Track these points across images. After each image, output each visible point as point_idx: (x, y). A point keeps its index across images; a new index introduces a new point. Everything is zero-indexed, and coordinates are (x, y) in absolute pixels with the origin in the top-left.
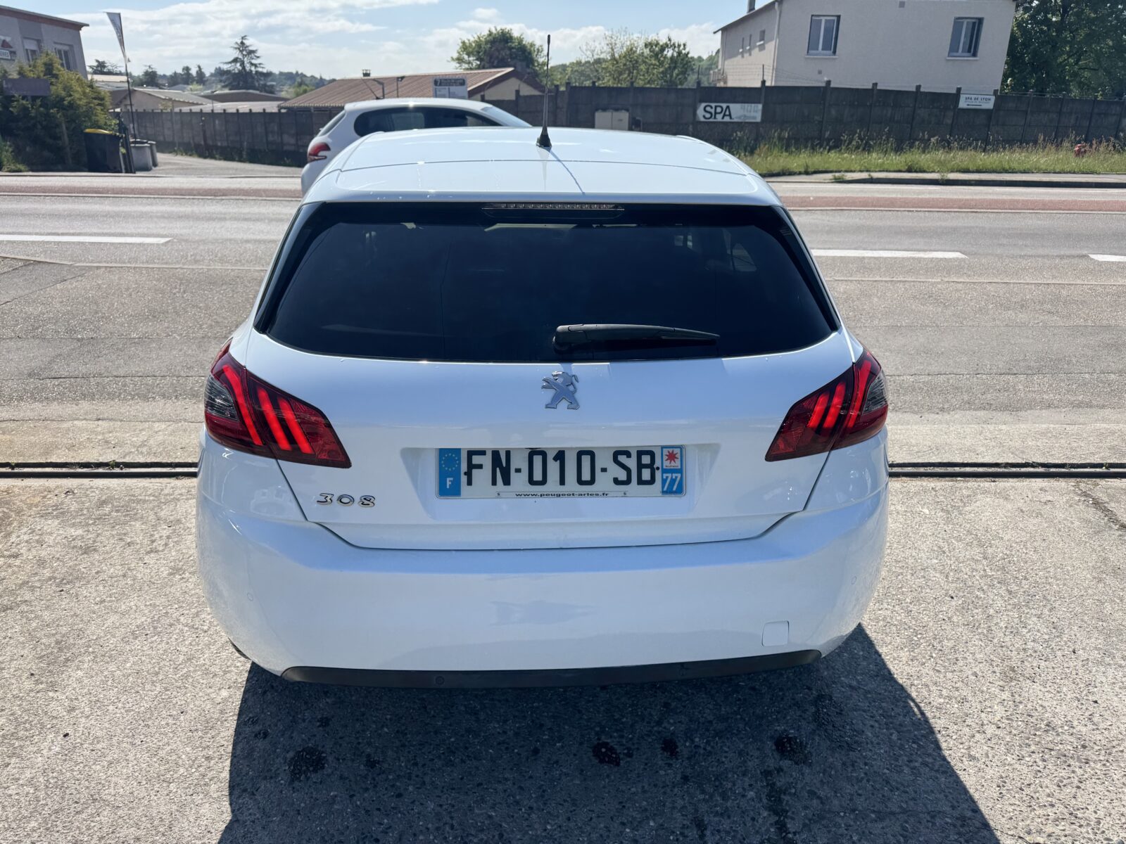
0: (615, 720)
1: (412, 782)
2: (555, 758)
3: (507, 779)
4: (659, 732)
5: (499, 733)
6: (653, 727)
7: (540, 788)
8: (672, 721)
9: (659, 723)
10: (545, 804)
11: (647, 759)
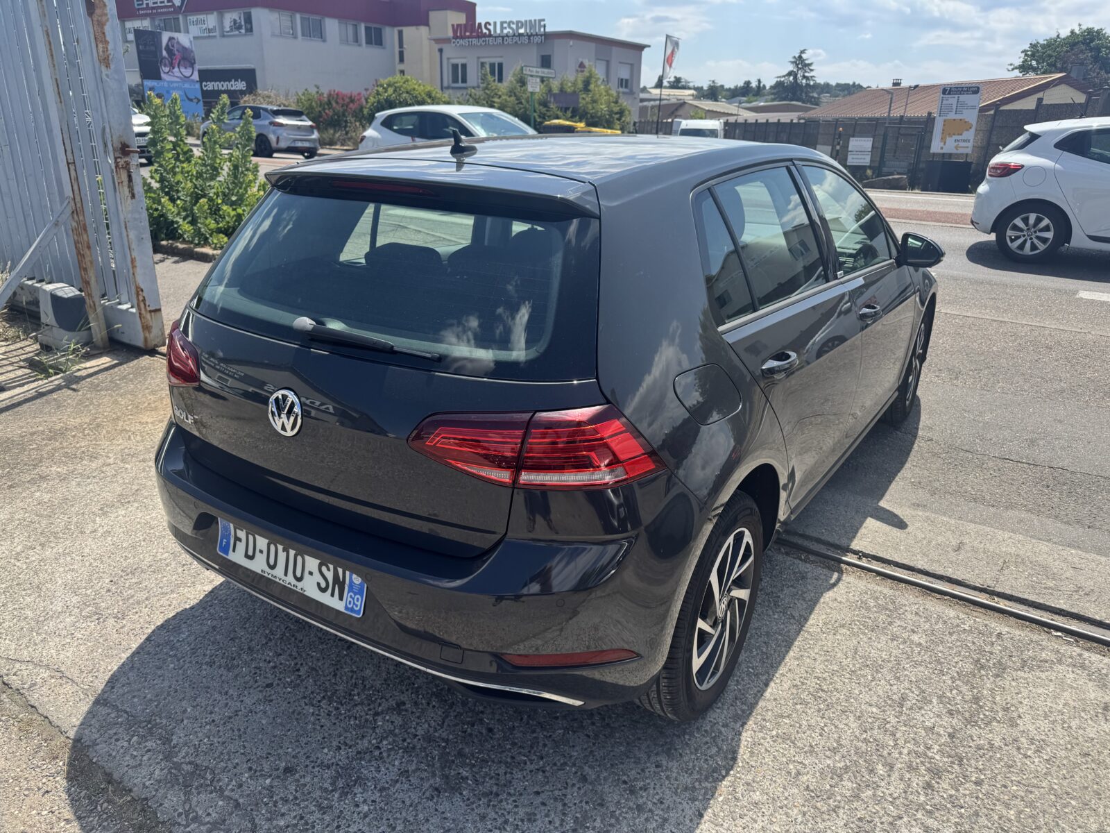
0: (350, 695)
1: (177, 663)
2: (274, 697)
3: (227, 693)
4: (367, 720)
5: (265, 660)
6: (367, 714)
7: (236, 711)
8: (387, 718)
9: (377, 714)
10: (225, 723)
11: (330, 735)
